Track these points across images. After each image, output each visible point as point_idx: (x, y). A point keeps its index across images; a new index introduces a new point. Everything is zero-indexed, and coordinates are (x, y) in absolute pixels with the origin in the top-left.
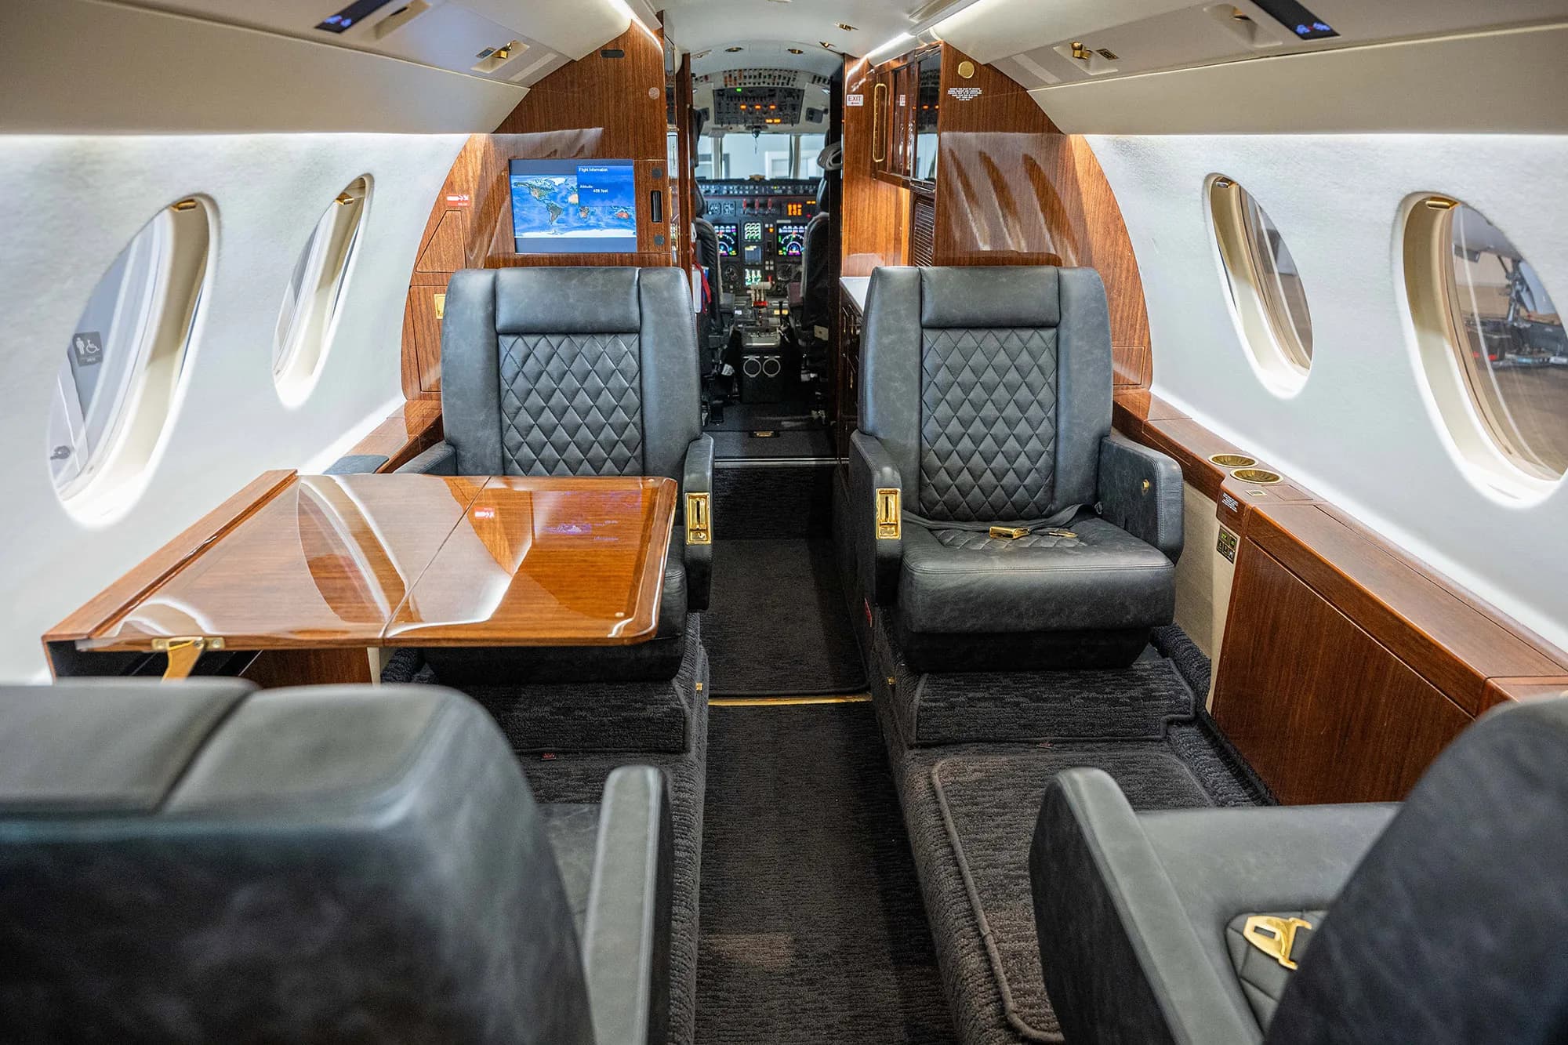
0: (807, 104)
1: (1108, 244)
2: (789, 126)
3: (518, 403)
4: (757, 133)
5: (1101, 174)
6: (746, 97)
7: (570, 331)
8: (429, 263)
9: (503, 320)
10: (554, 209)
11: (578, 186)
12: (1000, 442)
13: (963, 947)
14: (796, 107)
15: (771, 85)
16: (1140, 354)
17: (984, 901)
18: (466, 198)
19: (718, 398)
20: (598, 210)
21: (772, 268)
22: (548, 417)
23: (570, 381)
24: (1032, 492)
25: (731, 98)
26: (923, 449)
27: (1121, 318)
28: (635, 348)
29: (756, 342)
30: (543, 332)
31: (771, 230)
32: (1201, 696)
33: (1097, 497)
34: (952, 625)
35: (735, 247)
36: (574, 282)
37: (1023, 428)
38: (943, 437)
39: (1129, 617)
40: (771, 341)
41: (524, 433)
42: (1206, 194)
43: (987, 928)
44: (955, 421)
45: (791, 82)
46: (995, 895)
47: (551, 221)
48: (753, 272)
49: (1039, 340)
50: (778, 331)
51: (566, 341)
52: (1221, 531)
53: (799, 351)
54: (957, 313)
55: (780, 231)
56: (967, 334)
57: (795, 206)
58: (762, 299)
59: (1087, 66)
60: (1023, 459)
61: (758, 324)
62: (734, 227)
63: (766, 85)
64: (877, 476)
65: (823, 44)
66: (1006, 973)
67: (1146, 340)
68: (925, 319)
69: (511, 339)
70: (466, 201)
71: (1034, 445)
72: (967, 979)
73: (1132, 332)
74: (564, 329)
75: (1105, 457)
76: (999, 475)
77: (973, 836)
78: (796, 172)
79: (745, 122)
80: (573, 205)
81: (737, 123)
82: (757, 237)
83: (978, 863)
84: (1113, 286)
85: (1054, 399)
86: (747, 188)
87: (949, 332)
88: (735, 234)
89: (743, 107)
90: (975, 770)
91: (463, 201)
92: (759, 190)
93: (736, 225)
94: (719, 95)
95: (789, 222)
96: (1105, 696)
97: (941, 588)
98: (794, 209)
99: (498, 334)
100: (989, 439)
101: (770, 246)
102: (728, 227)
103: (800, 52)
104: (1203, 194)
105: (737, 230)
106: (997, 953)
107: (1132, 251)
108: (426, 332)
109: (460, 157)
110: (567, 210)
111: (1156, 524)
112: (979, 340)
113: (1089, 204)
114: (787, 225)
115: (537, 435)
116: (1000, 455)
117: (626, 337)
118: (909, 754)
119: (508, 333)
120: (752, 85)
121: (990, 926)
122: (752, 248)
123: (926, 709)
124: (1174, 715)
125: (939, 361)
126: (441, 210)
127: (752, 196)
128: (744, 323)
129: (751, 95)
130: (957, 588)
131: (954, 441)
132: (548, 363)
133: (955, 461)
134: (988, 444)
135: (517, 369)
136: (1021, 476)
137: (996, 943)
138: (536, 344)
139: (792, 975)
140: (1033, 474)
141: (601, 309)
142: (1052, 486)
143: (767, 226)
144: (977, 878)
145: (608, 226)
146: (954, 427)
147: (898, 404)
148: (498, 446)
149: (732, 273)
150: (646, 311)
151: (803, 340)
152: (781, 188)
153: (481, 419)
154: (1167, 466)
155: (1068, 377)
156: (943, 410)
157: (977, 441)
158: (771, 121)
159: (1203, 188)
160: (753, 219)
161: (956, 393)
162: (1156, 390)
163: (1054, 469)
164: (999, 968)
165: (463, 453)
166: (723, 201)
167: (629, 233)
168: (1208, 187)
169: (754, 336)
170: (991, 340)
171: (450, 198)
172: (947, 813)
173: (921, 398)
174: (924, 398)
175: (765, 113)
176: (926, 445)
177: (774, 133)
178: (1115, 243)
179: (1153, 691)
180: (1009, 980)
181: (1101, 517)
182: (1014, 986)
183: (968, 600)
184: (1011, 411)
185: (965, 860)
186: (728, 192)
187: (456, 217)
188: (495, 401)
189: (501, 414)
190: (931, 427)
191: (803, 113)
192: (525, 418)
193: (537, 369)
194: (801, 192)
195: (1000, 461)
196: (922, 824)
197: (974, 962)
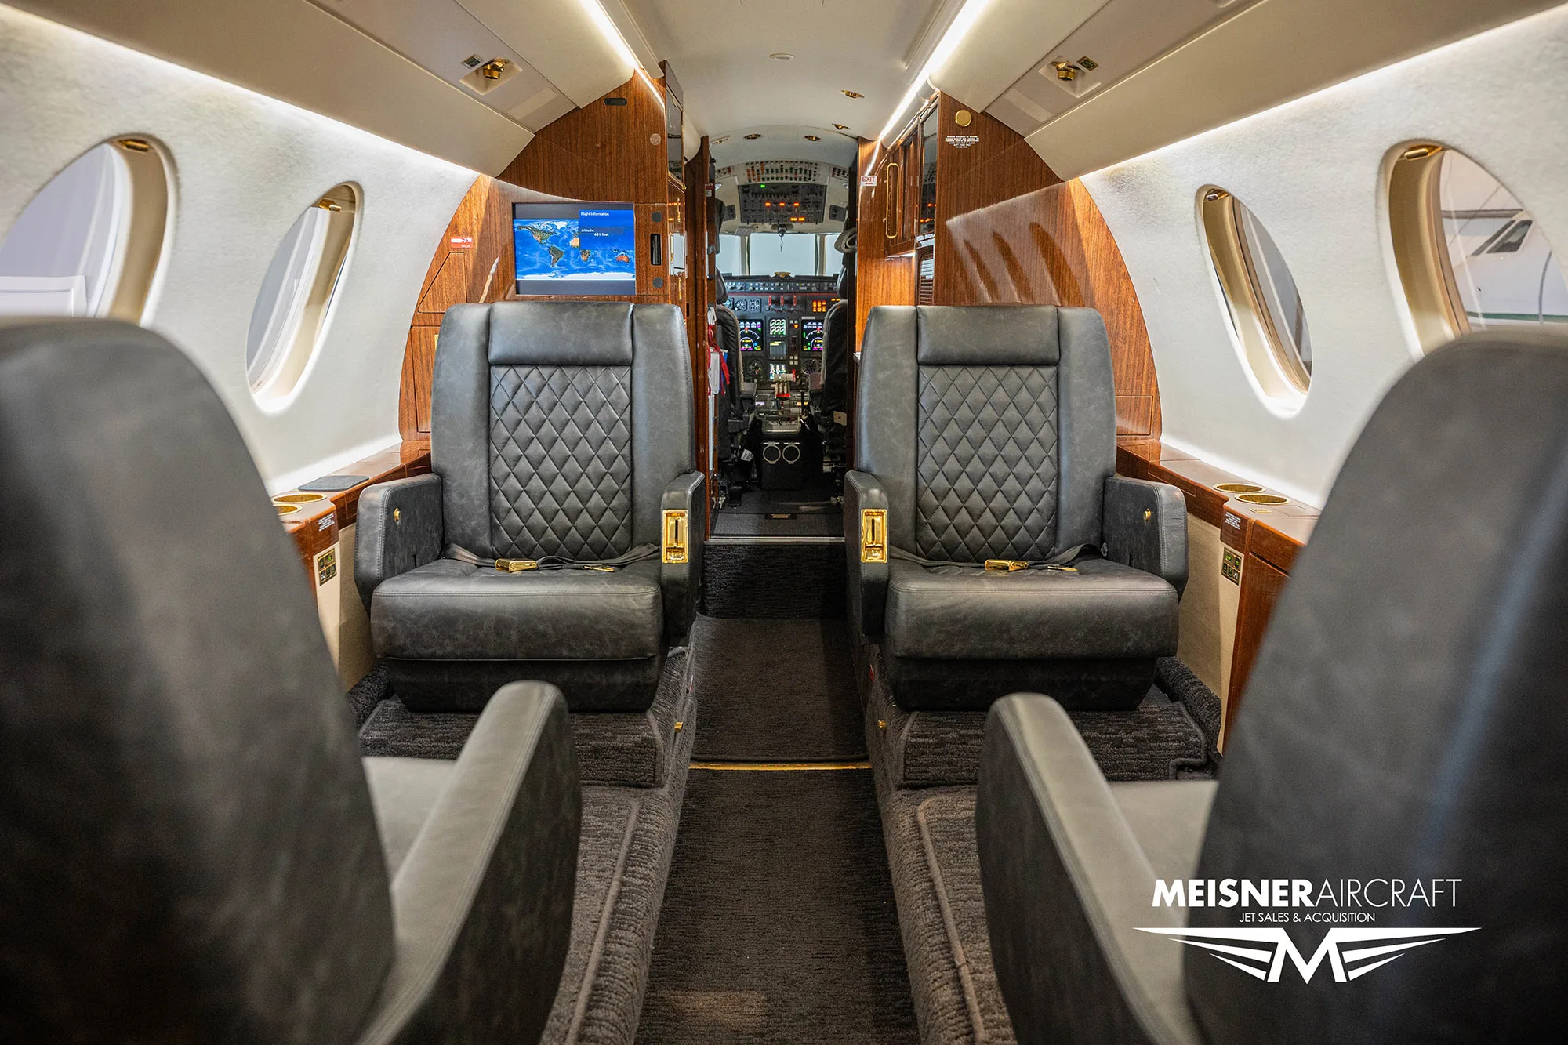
0: (830, 201)
1: (1111, 291)
2: (812, 225)
3: (507, 434)
4: (783, 233)
5: (1101, 221)
6: (771, 194)
7: (562, 363)
8: (431, 304)
9: (495, 352)
10: (555, 252)
11: (579, 229)
12: (999, 481)
13: (935, 980)
14: (819, 205)
15: (793, 181)
16: (1148, 402)
17: (962, 932)
18: (470, 240)
19: (737, 484)
20: (598, 254)
21: (796, 363)
22: (536, 449)
23: (560, 413)
24: (1034, 533)
25: (756, 194)
26: (920, 487)
27: (1127, 366)
28: (627, 381)
29: (776, 429)
30: (534, 364)
31: (796, 326)
32: (1212, 737)
33: (1102, 539)
34: (939, 649)
35: (761, 342)
36: (567, 314)
37: (1023, 467)
38: (940, 475)
39: (1129, 644)
40: (793, 428)
41: (512, 463)
42: (1199, 214)
43: (963, 959)
44: (952, 459)
45: (812, 177)
46: (973, 927)
47: (553, 264)
48: (778, 366)
49: (1039, 377)
50: (799, 419)
51: (558, 372)
52: (1226, 554)
53: (818, 436)
54: (954, 350)
55: (805, 327)
56: (964, 371)
57: (819, 304)
58: (785, 392)
59: (1074, 88)
60: (1023, 498)
61: (780, 413)
62: (759, 323)
63: (788, 181)
64: (863, 497)
65: (837, 127)
66: (979, 1003)
67: (1154, 388)
68: (921, 356)
69: (502, 370)
70: (469, 243)
71: (1035, 484)
72: (937, 1013)
73: (1139, 380)
74: (554, 360)
75: (1109, 497)
76: (999, 516)
77: (957, 870)
78: (822, 270)
79: (770, 221)
80: (574, 248)
81: (763, 222)
82: (782, 333)
83: (958, 896)
84: (1117, 334)
85: (1055, 438)
86: (772, 285)
87: (946, 369)
88: (760, 329)
89: (768, 204)
90: (964, 809)
91: (467, 243)
92: (785, 287)
93: (761, 321)
94: (745, 192)
95: (814, 318)
96: (1108, 736)
97: (928, 607)
98: (818, 306)
99: (490, 365)
100: (988, 478)
101: (796, 342)
102: (753, 323)
103: (817, 139)
104: (1195, 213)
105: (762, 326)
106: (971, 983)
107: (1136, 298)
108: (425, 372)
109: (465, 200)
110: (568, 253)
111: (1158, 554)
112: (977, 377)
113: (1090, 251)
114: (812, 321)
115: (524, 466)
116: (999, 494)
117: (617, 369)
118: (897, 795)
119: (499, 364)
120: (775, 181)
121: (965, 956)
122: (777, 343)
123: (913, 745)
124: (1183, 759)
125: (935, 398)
126: (444, 253)
127: (778, 293)
128: (766, 413)
129: (776, 192)
130: (943, 608)
131: (952, 480)
132: (538, 394)
133: (953, 500)
134: (987, 483)
135: (508, 400)
136: (1022, 516)
137: (971, 974)
138: (527, 376)
139: (762, 1035)
140: (1035, 514)
141: (593, 342)
142: (1055, 528)
143: (792, 322)
144: (957, 911)
145: (609, 269)
146: (952, 465)
147: (894, 441)
148: (485, 476)
149: (757, 368)
150: (639, 344)
151: (824, 426)
152: (806, 285)
153: (469, 448)
154: (1168, 494)
155: (1069, 415)
156: (940, 447)
157: (975, 480)
158: (796, 219)
159: (1195, 207)
160: (779, 315)
161: (953, 430)
162: (1166, 440)
163: (1056, 509)
164: (971, 998)
165: (448, 482)
166: (749, 298)
167: (628, 276)
168: (1200, 206)
169: (775, 424)
170: (990, 377)
171: (454, 240)
172: (929, 847)
173: (917, 434)
174: (921, 435)
175: (789, 211)
176: (923, 483)
177: (799, 233)
178: (1118, 289)
179: (1160, 732)
180: (982, 1010)
181: (1106, 558)
182: (987, 1017)
183: (955, 622)
184: (1011, 449)
185: (944, 893)
186: (754, 289)
187: (459, 259)
188: (483, 431)
189: (489, 445)
190: (927, 466)
191: (827, 211)
192: (513, 449)
193: (527, 399)
194: (826, 288)
195: (999, 501)
196: (902, 858)
197: (946, 994)
